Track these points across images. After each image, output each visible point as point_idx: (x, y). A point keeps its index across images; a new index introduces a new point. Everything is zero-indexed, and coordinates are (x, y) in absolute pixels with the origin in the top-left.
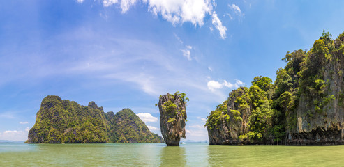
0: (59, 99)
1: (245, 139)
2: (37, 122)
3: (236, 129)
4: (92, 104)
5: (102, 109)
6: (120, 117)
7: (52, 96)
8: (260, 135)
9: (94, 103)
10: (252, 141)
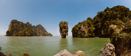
0: (17, 21)
1: (86, 36)
2: (9, 29)
3: (84, 33)
4: (28, 23)
5: (31, 24)
6: (37, 27)
7: (14, 20)
8: (90, 35)
9: (28, 22)
10: (88, 37)
